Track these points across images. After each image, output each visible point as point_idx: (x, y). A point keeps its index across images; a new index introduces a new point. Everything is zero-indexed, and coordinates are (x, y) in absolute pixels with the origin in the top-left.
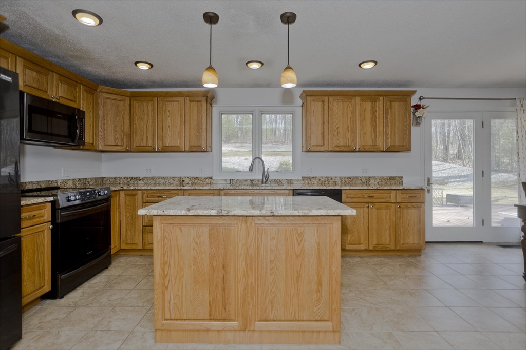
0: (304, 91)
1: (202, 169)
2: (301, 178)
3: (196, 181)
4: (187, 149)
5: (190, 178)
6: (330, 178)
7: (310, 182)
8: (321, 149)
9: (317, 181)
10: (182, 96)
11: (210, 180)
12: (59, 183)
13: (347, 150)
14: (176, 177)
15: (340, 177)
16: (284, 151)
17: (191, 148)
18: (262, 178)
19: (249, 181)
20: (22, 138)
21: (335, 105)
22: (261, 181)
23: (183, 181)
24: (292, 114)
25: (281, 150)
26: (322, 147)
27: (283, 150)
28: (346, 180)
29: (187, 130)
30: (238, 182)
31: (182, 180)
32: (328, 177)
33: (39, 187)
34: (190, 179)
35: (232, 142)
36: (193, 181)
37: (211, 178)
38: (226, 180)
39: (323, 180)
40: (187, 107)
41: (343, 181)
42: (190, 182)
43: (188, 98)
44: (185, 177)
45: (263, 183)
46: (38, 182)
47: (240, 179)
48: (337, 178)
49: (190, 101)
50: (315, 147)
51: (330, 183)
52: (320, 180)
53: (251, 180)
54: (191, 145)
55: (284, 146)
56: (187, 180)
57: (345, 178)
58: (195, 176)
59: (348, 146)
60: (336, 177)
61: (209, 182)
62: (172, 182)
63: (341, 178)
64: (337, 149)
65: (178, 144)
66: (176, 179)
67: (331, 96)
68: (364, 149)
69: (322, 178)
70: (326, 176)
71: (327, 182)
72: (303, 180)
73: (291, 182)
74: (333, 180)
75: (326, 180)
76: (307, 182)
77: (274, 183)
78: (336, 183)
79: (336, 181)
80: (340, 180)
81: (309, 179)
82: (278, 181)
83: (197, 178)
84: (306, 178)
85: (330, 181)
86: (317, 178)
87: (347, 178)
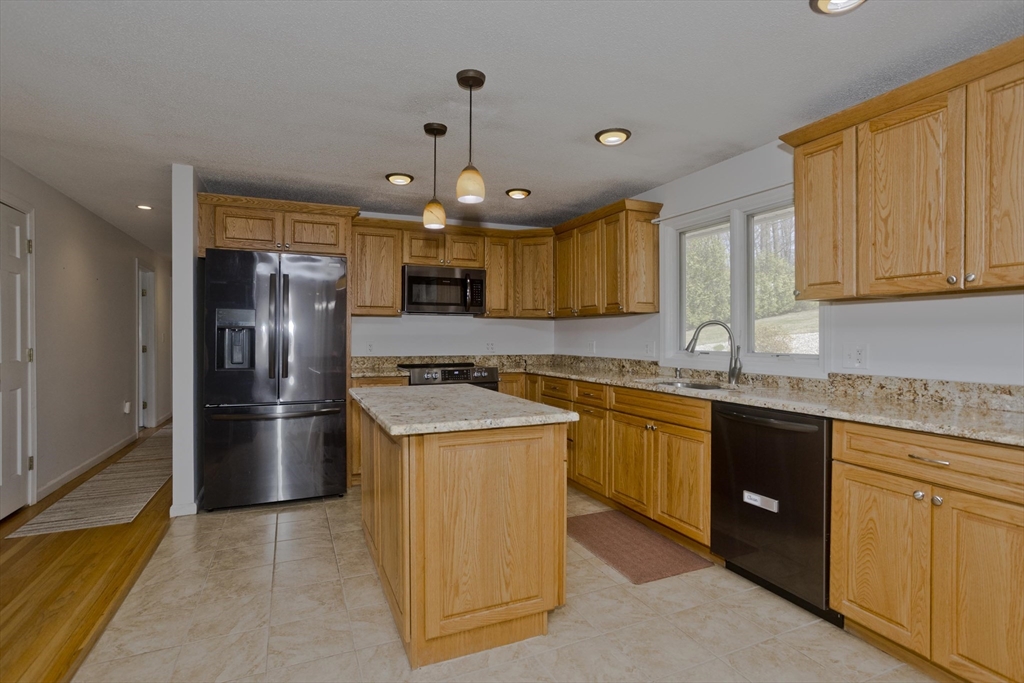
2: (827, 378)
4: (604, 310)
6: (917, 385)
7: (850, 391)
9: (872, 389)
11: (654, 367)
12: (477, 359)
13: (924, 289)
15: (963, 384)
17: (607, 309)
20: (403, 309)
28: (986, 395)
31: (622, 364)
32: (911, 382)
33: (451, 362)
34: (631, 363)
37: (656, 364)
39: (894, 389)
41: (975, 400)
42: (630, 370)
46: (450, 357)
48: (947, 388)
50: (816, 289)
51: (921, 399)
52: (882, 387)
53: (717, 374)
56: (627, 366)
57: (982, 387)
59: (929, 274)
60: (942, 383)
61: (654, 372)
63: (964, 388)
64: (885, 288)
66: (616, 362)
68: (1002, 277)
69: (888, 382)
70: (904, 375)
71: (908, 394)
72: (832, 383)
73: (800, 386)
74: (932, 392)
75: (905, 390)
76: (842, 388)
77: (760, 384)
78: (941, 404)
79: (943, 395)
80: (962, 395)
81: (846, 382)
82: (770, 381)
83: (639, 361)
84: (839, 378)
85: (920, 392)
86: (873, 382)
87: (993, 389)
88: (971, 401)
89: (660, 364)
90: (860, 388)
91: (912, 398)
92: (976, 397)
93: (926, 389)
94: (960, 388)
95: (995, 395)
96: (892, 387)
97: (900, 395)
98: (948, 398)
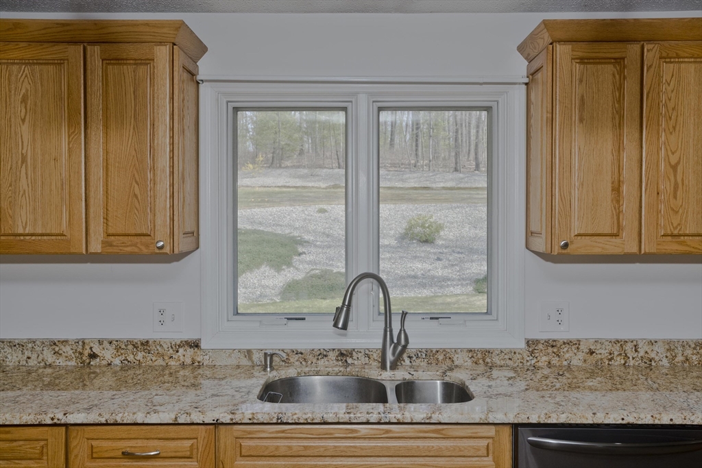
0: (546, 24)
1: (162, 312)
2: (523, 345)
3: (140, 356)
4: (96, 247)
5: (118, 346)
6: (629, 347)
7: (555, 361)
8: (612, 246)
9: (581, 355)
10: (76, 43)
11: (190, 352)
14: (65, 342)
15: (669, 342)
16: (415, 188)
17: (111, 245)
18: (380, 346)
19: (332, 355)
21: (666, 77)
22: (376, 356)
23: (93, 356)
24: (488, 109)
25: (407, 185)
26: (614, 240)
27: (413, 185)
28: (689, 352)
29: (97, 173)
30: (294, 358)
31: (87, 352)
32: (621, 343)
34: (118, 348)
35: (288, 163)
36: (131, 358)
37: (195, 345)
38: (249, 352)
39: (604, 353)
40: (96, 85)
41: (680, 358)
42: (117, 361)
43: (97, 48)
44: (100, 342)
45: (383, 367)
47: (300, 347)
48: (656, 348)
49: (108, 60)
50: (587, 240)
51: (631, 363)
52: (592, 352)
53: (342, 354)
54: (111, 231)
55: (415, 175)
56: (107, 354)
57: (684, 345)
58: (139, 335)
60: (651, 343)
61: (188, 361)
62: (50, 360)
63: (670, 346)
64: (672, 247)
65: (64, 227)
66: (67, 350)
67: (649, 41)
69: (599, 346)
70: (614, 336)
71: (618, 359)
72: (532, 352)
73: (488, 360)
74: (642, 353)
75: (616, 353)
76: (544, 358)
77: (424, 364)
78: (651, 365)
79: (653, 355)
80: (668, 354)
81: (550, 350)
82: (441, 357)
83: (146, 343)
84: (540, 346)
85: (630, 355)
86: (582, 347)
87: (693, 346)
88: (676, 360)
89: (203, 346)
90: (567, 356)
91: (623, 362)
92: (680, 355)
93: (636, 351)
94: (667, 347)
95: (695, 351)
96: (603, 351)
97: (610, 360)
98: (657, 358)
